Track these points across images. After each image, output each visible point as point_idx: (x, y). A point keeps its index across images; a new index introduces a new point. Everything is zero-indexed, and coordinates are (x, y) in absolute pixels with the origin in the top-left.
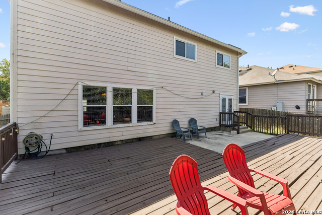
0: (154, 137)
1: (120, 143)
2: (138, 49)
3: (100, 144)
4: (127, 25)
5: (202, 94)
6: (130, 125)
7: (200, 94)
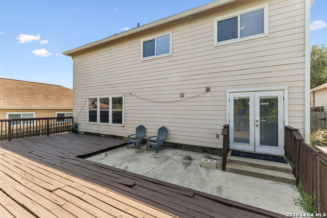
0: (125, 138)
1: (103, 136)
2: (113, 67)
3: (95, 134)
4: (107, 52)
5: (182, 95)
6: (108, 124)
7: (179, 95)
